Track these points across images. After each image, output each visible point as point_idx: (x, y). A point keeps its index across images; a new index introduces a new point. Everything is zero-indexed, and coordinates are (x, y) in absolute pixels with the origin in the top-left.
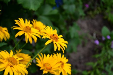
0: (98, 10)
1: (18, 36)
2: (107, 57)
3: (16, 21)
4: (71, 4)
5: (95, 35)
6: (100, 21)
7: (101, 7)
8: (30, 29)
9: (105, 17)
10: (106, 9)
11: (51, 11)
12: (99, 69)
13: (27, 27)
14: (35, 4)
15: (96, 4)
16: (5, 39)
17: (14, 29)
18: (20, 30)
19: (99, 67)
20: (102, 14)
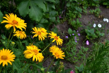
0: (65, 19)
1: (35, 37)
2: (72, 45)
3: (33, 28)
4: (53, 16)
5: (64, 32)
6: (66, 25)
7: (66, 18)
8: (41, 33)
9: (69, 23)
10: (69, 19)
11: (44, 21)
12: (68, 51)
13: (39, 32)
14: (39, 18)
15: (64, 16)
16: (24, 38)
17: (32, 33)
18: (36, 34)
19: (67, 50)
20: (67, 21)
